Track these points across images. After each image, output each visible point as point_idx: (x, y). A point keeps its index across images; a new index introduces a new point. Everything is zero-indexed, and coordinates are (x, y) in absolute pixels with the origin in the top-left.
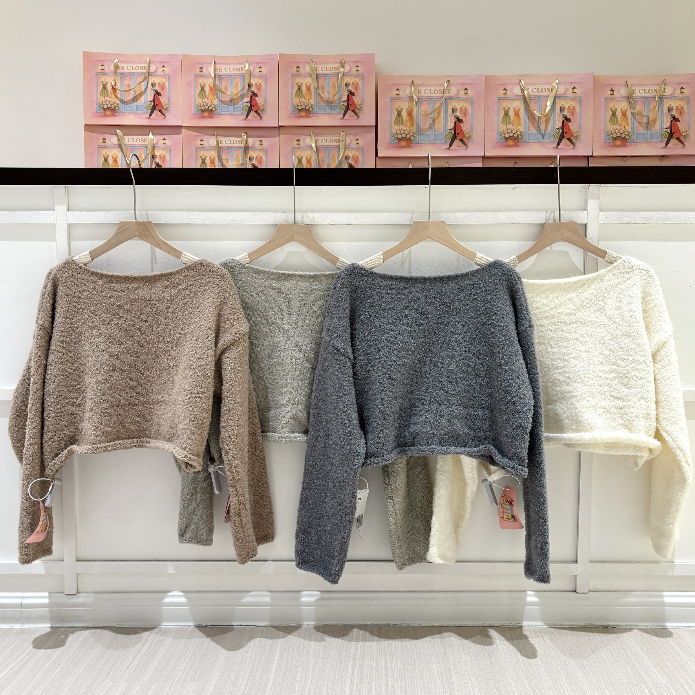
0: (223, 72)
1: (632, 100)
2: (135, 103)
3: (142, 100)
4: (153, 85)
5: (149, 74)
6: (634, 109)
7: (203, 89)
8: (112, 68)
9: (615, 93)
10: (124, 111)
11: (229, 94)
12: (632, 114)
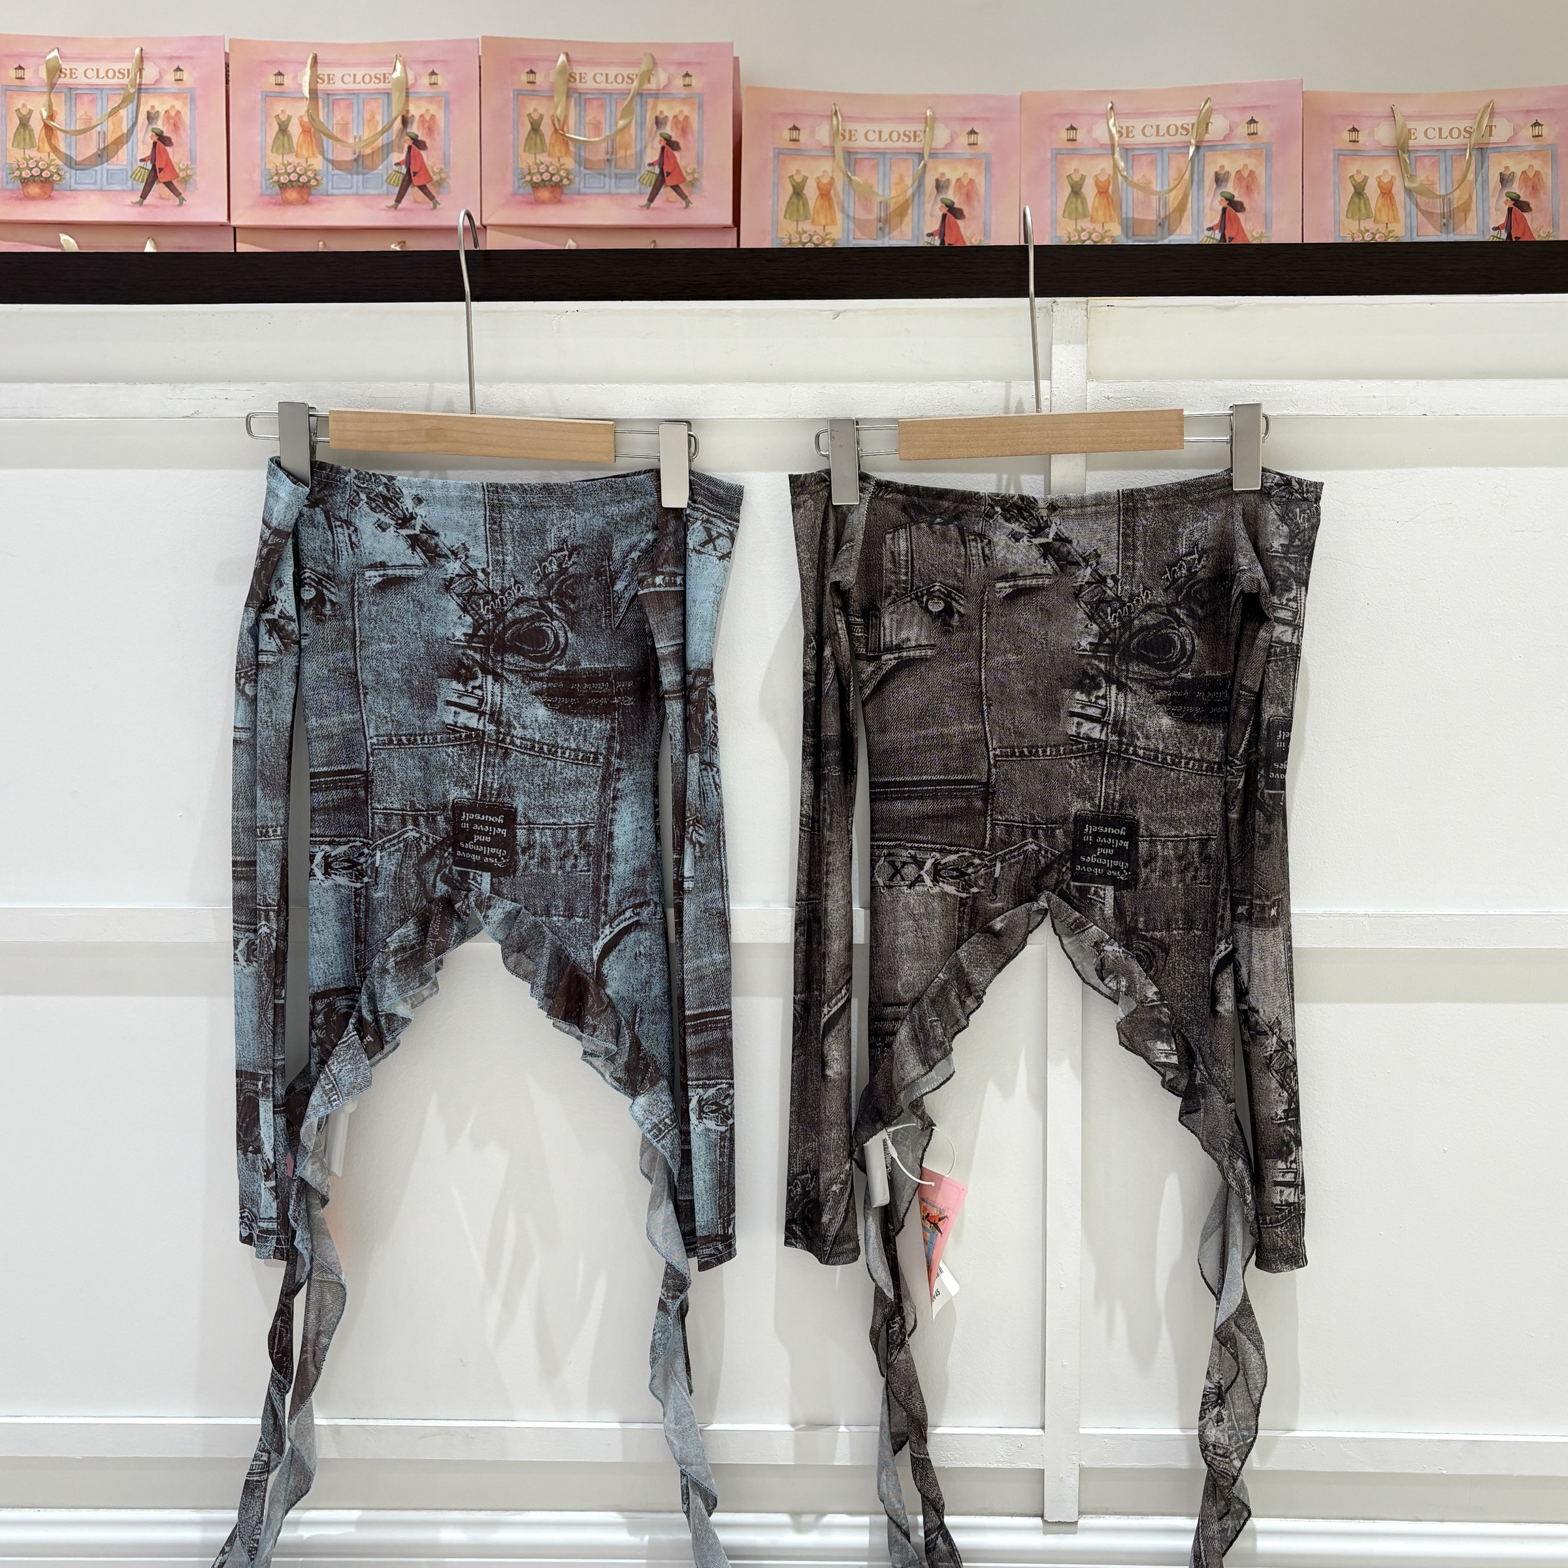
0: (339, 85)
1: (1406, 156)
2: (105, 165)
3: (123, 155)
4: (151, 117)
5: (140, 90)
6: (1412, 178)
7: (283, 129)
8: (43, 74)
9: (1363, 137)
10: (74, 186)
11: (351, 141)
12: (1408, 191)
